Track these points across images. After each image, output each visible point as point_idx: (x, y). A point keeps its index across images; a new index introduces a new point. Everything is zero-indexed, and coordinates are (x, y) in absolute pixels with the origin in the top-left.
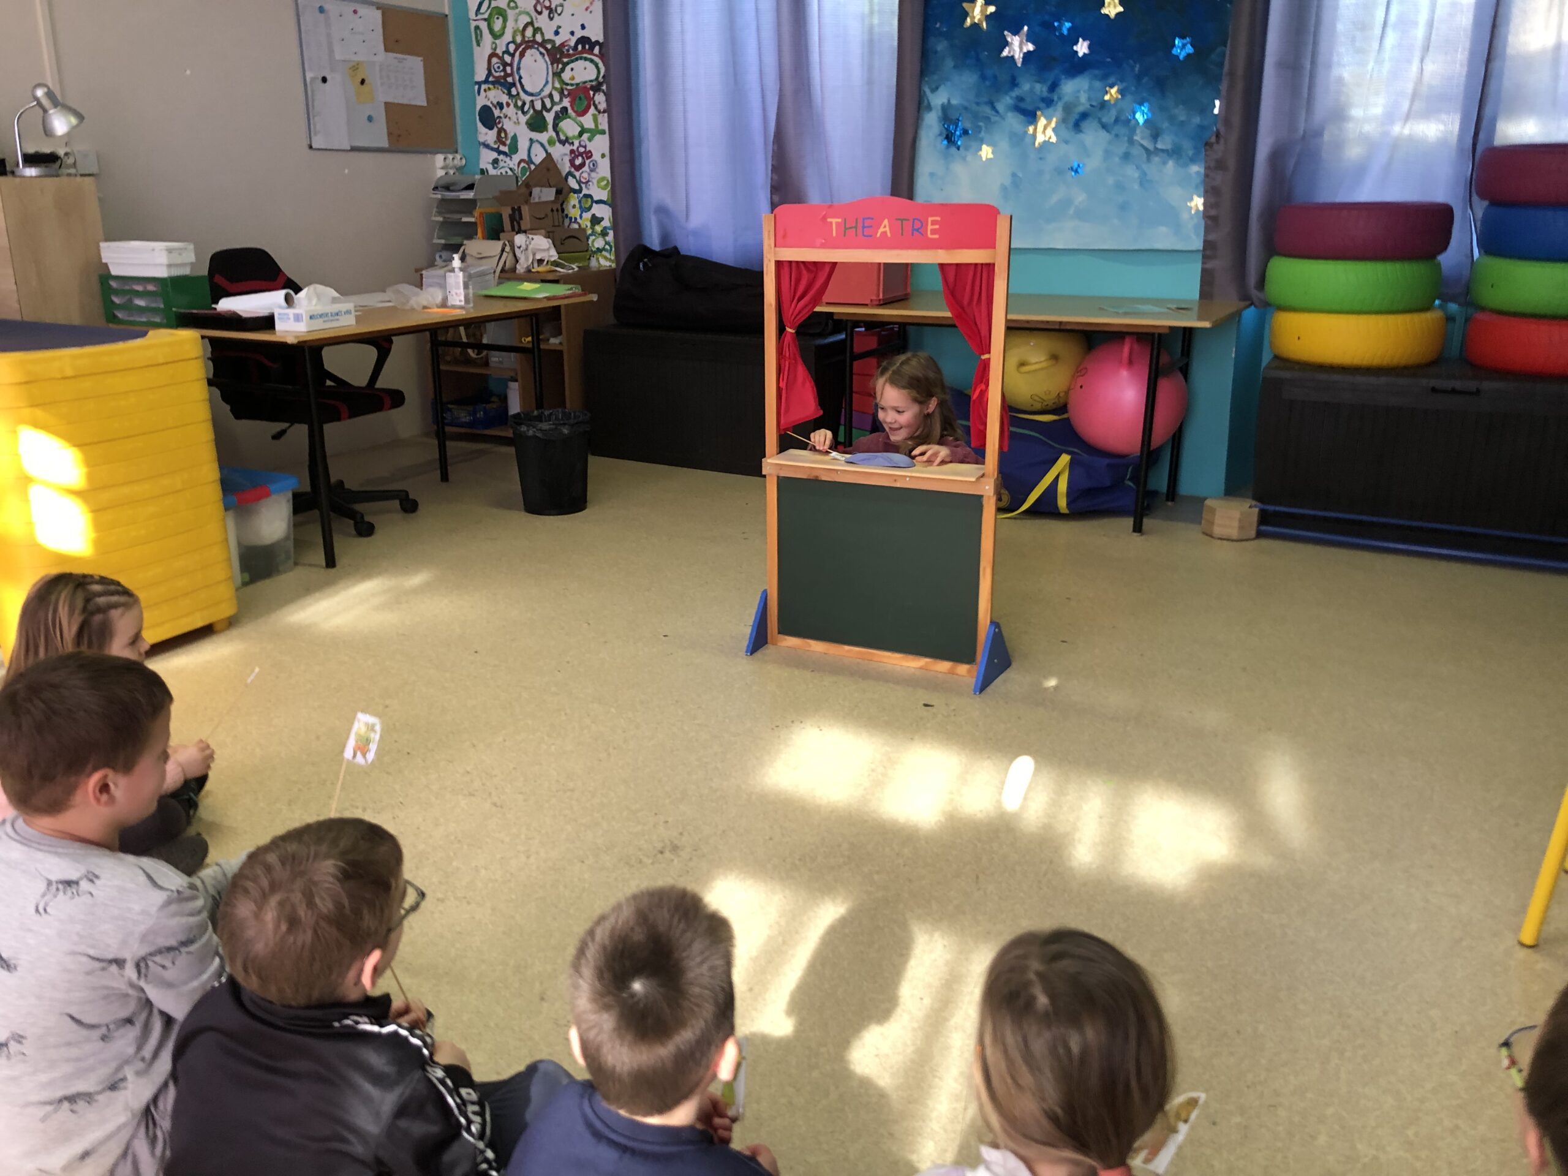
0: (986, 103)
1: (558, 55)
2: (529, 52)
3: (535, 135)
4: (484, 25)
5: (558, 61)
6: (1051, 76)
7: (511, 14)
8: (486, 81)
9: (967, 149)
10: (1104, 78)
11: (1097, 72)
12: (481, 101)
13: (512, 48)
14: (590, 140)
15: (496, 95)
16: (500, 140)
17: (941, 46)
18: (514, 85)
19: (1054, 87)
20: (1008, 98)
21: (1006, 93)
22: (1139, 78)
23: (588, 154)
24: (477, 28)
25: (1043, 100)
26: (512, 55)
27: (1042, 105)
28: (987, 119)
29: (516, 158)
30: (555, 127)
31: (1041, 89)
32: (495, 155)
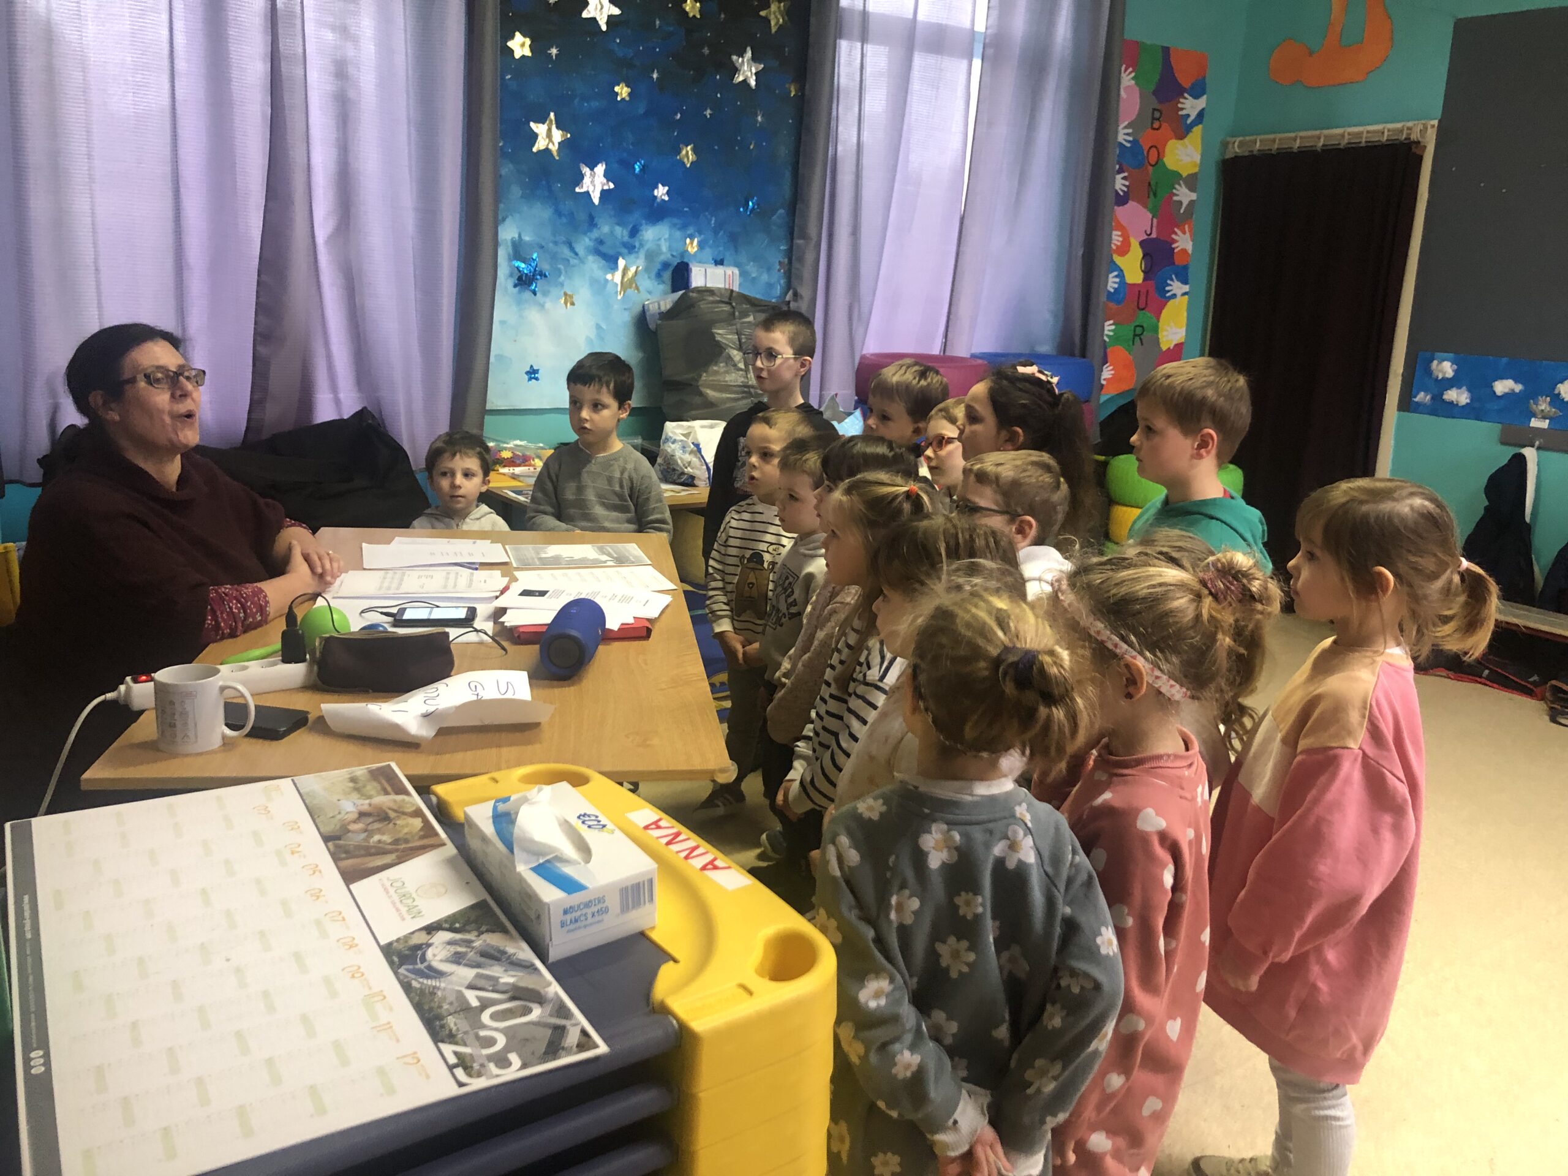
0: (564, 243)
6: (631, 220)
9: (546, 294)
10: (684, 227)
11: (675, 220)
19: (634, 232)
20: (587, 240)
21: (585, 233)
22: (716, 232)
25: (625, 245)
27: (625, 251)
28: (567, 262)
31: (621, 232)
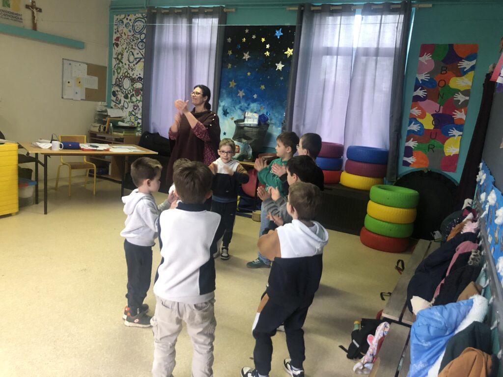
1: (133, 81)
2: (126, 79)
3: (125, 100)
4: (116, 71)
5: (133, 82)
7: (122, 68)
8: (115, 85)
9: (227, 117)
10: (260, 104)
12: (113, 90)
13: (122, 77)
14: (139, 103)
15: (117, 88)
16: (116, 100)
17: (224, 91)
18: (121, 86)
19: (249, 105)
20: (238, 107)
22: (268, 105)
23: (138, 106)
24: (114, 71)
25: (246, 107)
26: (122, 79)
27: (246, 109)
29: (120, 105)
30: (131, 99)
31: (246, 105)
32: (115, 104)
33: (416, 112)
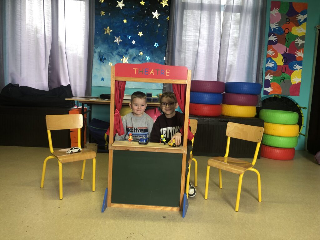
0: (110, 52)
6: (127, 48)
9: (105, 63)
10: (139, 50)
11: (137, 48)
19: (127, 50)
20: (116, 52)
21: (115, 50)
22: (147, 50)
27: (124, 54)
28: (111, 56)
31: (124, 51)
33: (271, 53)
